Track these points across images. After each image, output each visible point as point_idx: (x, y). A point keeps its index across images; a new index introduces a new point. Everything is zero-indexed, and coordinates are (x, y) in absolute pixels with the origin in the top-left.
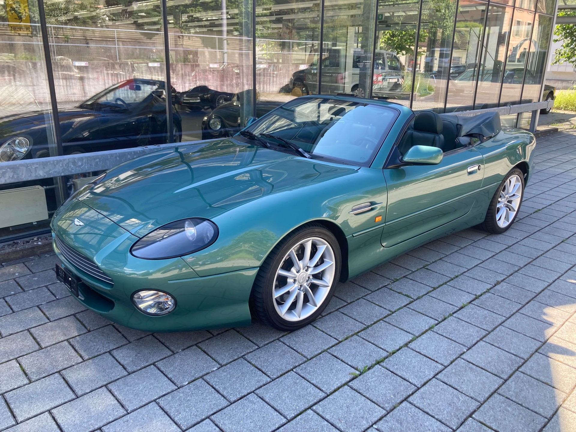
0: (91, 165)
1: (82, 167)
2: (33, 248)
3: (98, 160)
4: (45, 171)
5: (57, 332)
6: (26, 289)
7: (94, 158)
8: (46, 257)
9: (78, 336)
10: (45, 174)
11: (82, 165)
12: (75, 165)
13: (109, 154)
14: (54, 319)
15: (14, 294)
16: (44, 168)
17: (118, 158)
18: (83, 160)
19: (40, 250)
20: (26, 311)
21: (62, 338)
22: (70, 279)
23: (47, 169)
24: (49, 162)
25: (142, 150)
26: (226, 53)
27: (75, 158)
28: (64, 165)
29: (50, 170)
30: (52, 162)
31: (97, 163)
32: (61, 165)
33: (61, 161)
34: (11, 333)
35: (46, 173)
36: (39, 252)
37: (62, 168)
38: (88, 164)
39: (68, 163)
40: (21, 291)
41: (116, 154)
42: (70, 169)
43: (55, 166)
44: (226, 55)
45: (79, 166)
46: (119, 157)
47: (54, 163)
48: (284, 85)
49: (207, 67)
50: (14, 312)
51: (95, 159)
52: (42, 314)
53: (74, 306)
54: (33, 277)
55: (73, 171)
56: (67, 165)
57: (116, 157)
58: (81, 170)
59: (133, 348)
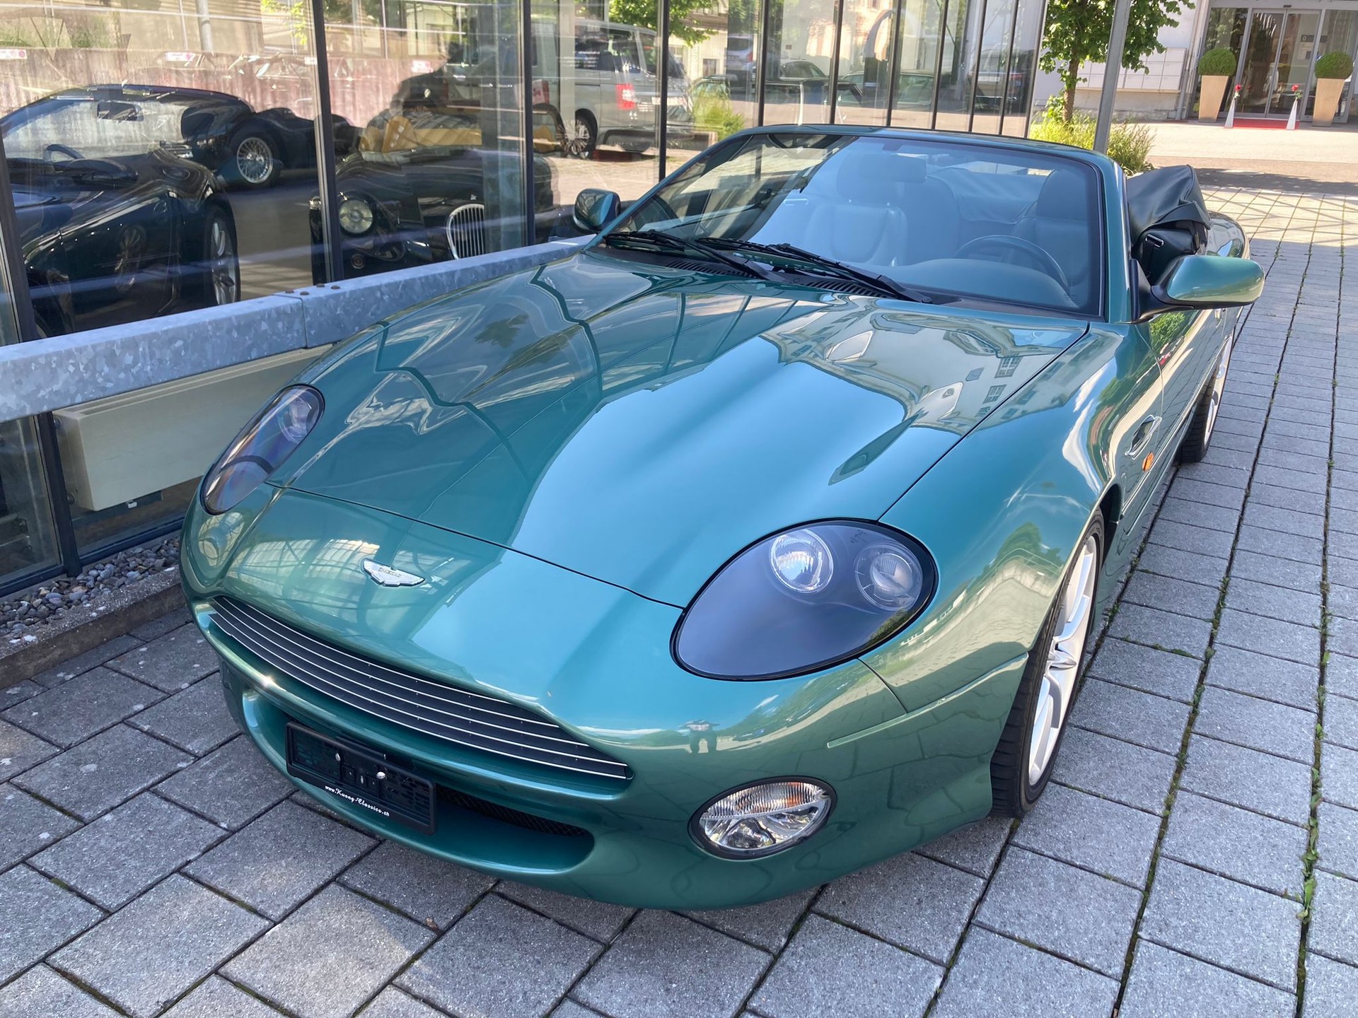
0: (160, 361)
1: (134, 371)
2: (13, 657)
3: (179, 343)
4: (23, 392)
5: (332, 958)
6: (87, 815)
7: (169, 338)
8: (63, 681)
9: (416, 957)
10: (24, 403)
11: (135, 363)
12: (114, 366)
13: (210, 323)
14: (280, 913)
15: (56, 841)
16: (19, 382)
17: (235, 334)
18: (137, 346)
19: (32, 660)
20: (150, 897)
21: (370, 982)
22: (381, 775)
23: (28, 388)
24: (34, 359)
25: (297, 304)
26: (207, 22)
27: (113, 343)
28: (82, 367)
29: (39, 388)
30: (42, 361)
31: (177, 353)
32: (71, 369)
33: (70, 354)
34: (162, 999)
35: (27, 397)
36: (31, 668)
37: (77, 378)
38: (151, 359)
39: (92, 361)
40: (72, 823)
41: (229, 319)
42: (100, 380)
43: (54, 371)
44: (207, 27)
45: (127, 369)
46: (238, 328)
47: (49, 364)
48: (376, 113)
49: (159, 61)
50: (108, 913)
51: (172, 341)
52: (223, 900)
53: (310, 849)
54: (78, 764)
55: (109, 385)
56: (90, 365)
57: (229, 332)
58: (132, 380)
59: (633, 965)
